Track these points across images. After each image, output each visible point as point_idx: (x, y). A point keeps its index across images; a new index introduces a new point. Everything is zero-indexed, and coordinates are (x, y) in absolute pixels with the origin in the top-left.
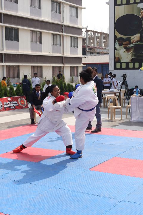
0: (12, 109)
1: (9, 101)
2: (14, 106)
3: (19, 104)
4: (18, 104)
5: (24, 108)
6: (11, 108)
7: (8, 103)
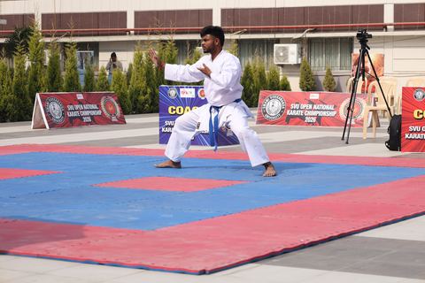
0: (87, 123)
1: (80, 102)
2: (92, 117)
3: (103, 113)
4: (99, 113)
5: (115, 123)
6: (85, 119)
7: (77, 107)
